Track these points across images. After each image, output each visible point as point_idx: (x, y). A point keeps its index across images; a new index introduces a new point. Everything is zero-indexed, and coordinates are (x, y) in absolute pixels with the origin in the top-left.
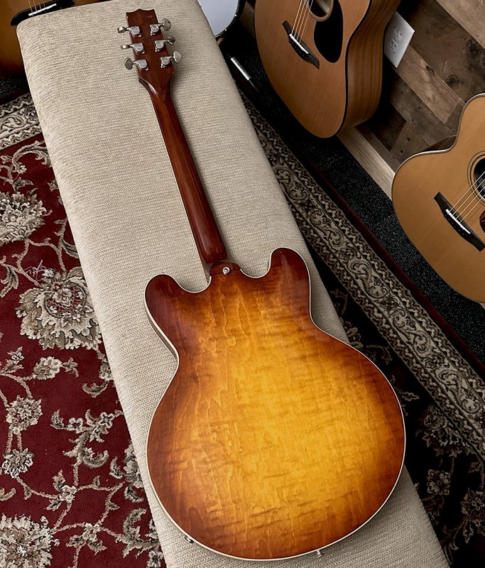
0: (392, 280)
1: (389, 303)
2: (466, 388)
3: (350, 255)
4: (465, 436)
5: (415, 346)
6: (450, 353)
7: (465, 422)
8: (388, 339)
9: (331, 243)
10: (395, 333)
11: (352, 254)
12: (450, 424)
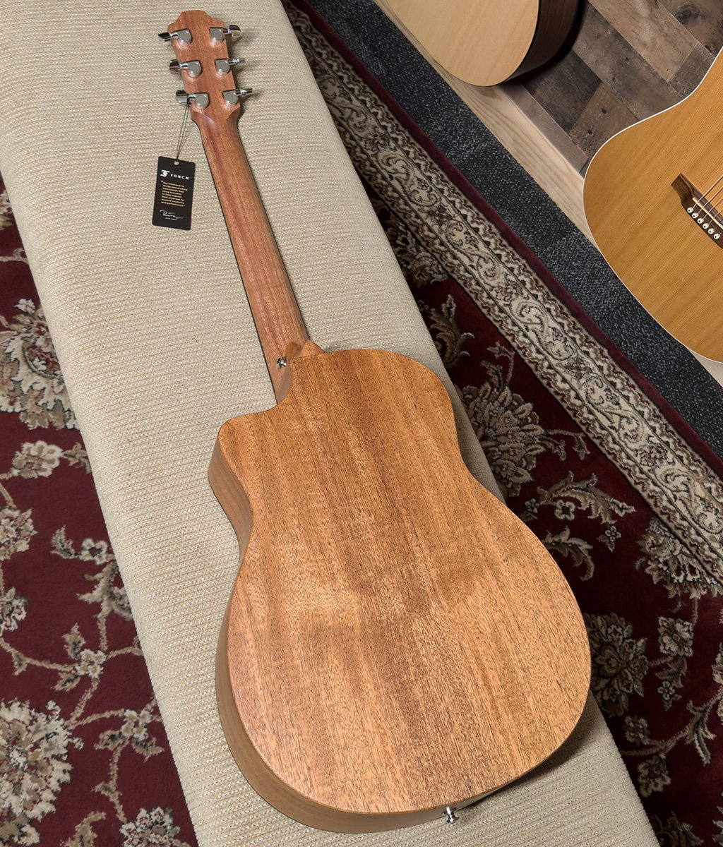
0: (579, 334)
1: (577, 368)
2: (703, 496)
3: (511, 293)
4: (708, 567)
5: (622, 432)
6: (674, 443)
7: (706, 547)
8: (581, 422)
9: (482, 274)
10: (590, 412)
11: (514, 291)
12: (685, 550)
